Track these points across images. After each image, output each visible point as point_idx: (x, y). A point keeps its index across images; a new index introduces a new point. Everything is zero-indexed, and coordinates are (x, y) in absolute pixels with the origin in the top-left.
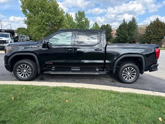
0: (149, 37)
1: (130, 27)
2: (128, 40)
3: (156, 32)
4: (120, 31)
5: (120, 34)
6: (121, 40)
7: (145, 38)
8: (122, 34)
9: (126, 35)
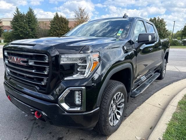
0: (56, 33)
1: (29, 19)
2: (30, 35)
3: (62, 28)
4: (18, 24)
5: (18, 28)
6: (21, 35)
7: (52, 33)
8: (21, 28)
9: (27, 30)
